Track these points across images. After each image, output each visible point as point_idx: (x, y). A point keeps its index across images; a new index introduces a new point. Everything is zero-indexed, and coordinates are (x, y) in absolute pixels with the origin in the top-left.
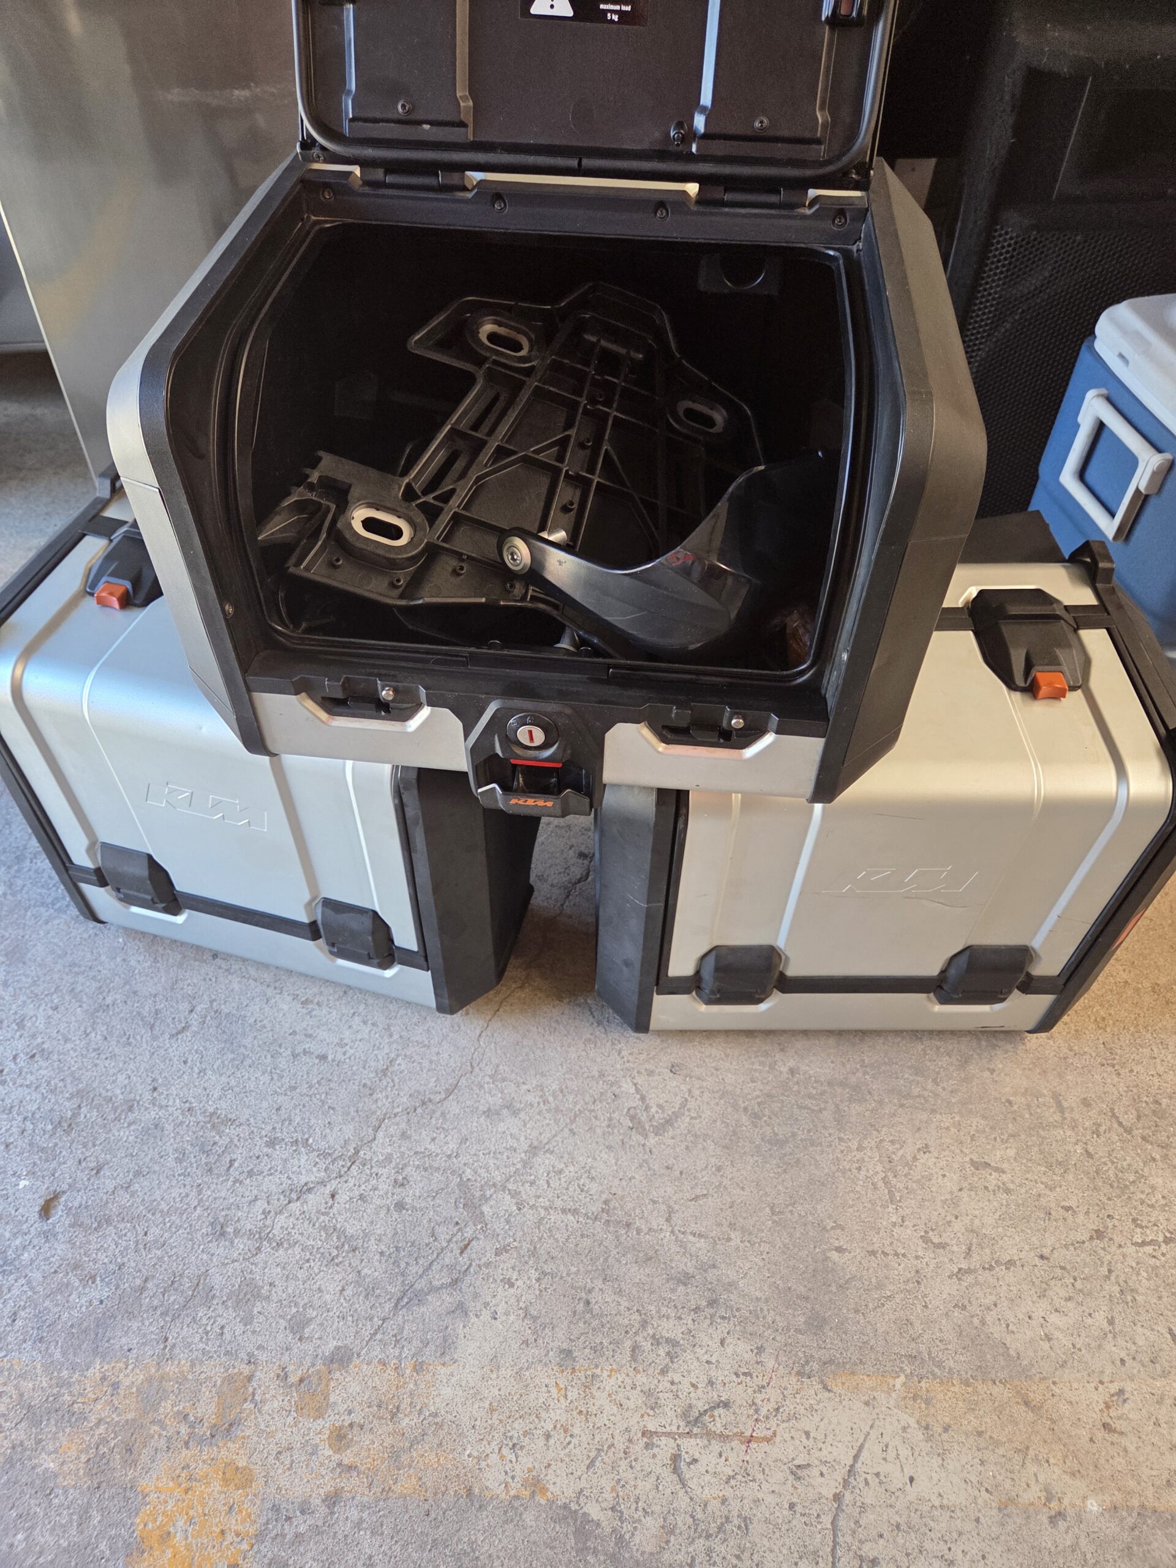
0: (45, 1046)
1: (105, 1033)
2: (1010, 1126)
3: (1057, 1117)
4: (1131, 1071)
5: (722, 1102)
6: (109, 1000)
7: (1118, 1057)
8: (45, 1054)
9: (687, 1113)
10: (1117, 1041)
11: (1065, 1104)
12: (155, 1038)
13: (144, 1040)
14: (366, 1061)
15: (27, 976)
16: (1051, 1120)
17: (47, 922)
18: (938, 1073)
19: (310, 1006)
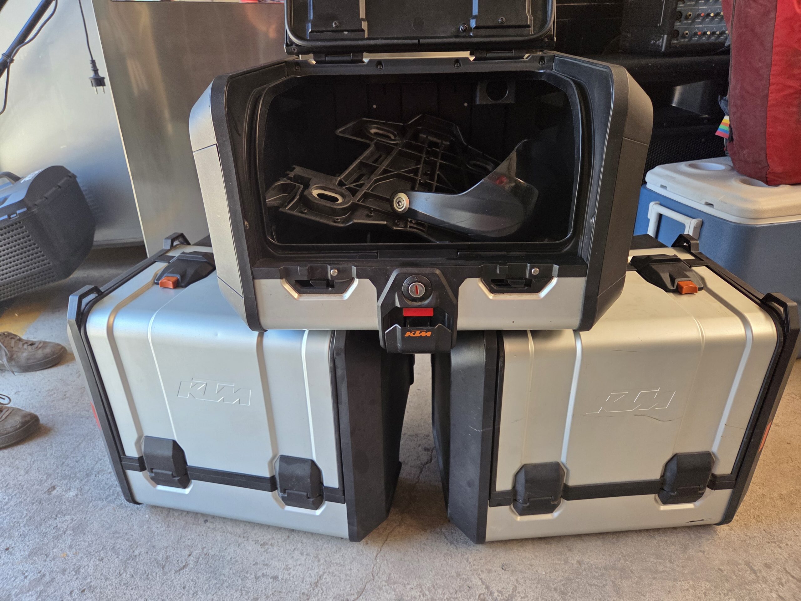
0: (92, 584)
1: (132, 573)
2: (726, 584)
3: (753, 576)
4: (787, 545)
5: (539, 586)
6: (137, 553)
7: (775, 537)
8: (91, 589)
9: (518, 595)
10: (771, 528)
11: (756, 568)
12: (165, 574)
13: (158, 575)
14: (303, 578)
15: (85, 541)
16: (750, 578)
17: (101, 509)
18: (671, 556)
19: (266, 547)
